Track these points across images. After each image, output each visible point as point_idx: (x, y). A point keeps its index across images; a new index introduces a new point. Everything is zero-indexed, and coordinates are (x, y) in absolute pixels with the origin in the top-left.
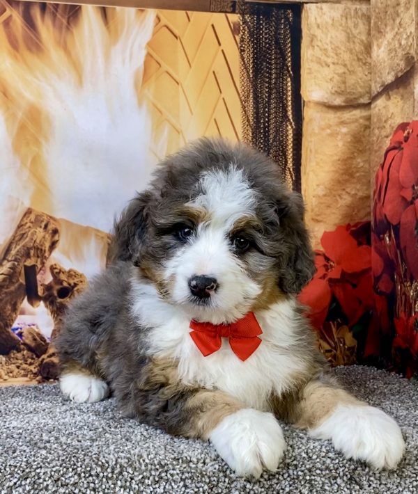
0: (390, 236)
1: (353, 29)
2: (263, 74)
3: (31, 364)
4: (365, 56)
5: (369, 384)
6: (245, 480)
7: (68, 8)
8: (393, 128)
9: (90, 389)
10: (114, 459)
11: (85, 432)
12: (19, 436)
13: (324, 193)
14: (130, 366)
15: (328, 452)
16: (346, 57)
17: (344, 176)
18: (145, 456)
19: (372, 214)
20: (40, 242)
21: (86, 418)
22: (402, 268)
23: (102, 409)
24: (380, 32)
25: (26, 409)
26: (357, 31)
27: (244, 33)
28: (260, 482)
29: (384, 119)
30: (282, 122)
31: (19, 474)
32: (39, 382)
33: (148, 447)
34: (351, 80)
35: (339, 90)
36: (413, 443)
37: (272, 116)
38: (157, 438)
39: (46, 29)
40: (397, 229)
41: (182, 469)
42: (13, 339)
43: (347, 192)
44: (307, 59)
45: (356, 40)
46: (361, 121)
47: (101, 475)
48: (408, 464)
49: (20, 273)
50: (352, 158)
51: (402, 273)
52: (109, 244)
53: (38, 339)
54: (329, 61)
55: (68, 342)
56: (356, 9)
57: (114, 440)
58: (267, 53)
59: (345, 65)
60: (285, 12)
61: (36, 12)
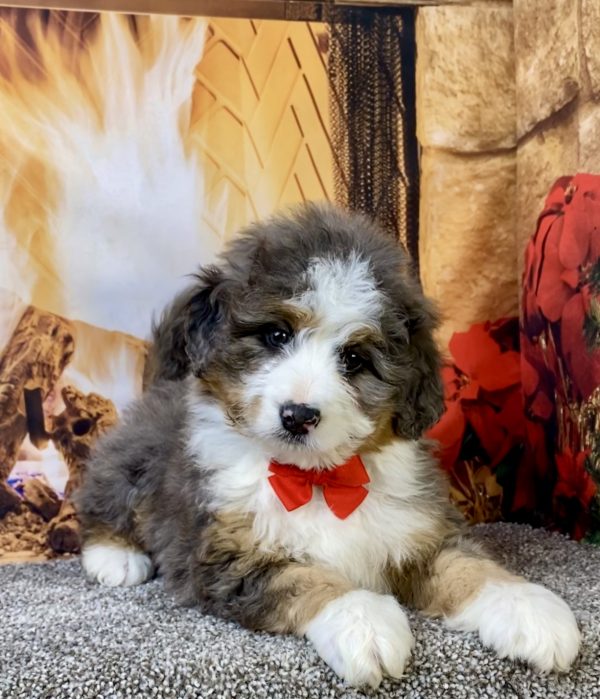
0: (547, 339)
1: (489, 42)
2: (362, 109)
3: (36, 531)
4: (507, 80)
5: (523, 550)
6: (358, 692)
7: (81, 17)
8: (548, 184)
9: (126, 567)
10: (172, 667)
11: (126, 629)
12: (32, 636)
13: (452, 278)
14: (186, 530)
15: (473, 648)
16: (480, 81)
17: (479, 253)
18: (216, 662)
19: (520, 307)
20: (47, 354)
21: (124, 608)
22: (565, 384)
23: (145, 595)
24: (527, 46)
25: (36, 597)
26: (495, 45)
27: (334, 50)
28: (379, 694)
29: (536, 171)
30: (391, 177)
31: (38, 691)
32: (49, 558)
33: (219, 649)
34: (488, 115)
35: (470, 130)
36: (591, 633)
37: (376, 169)
38: (230, 636)
39: (49, 47)
40: (557, 327)
41: (269, 678)
42: (10, 495)
43: (485, 276)
44: (425, 86)
45: (493, 58)
46: (503, 173)
47: (155, 690)
48: (586, 664)
49: (18, 401)
50: (492, 227)
51: (565, 391)
52: (146, 356)
53: (46, 495)
54: (456, 88)
55: (95, 497)
56: (493, 13)
57: (169, 640)
58: (368, 78)
59: (479, 95)
60: (391, 19)
61: (35, 24)
